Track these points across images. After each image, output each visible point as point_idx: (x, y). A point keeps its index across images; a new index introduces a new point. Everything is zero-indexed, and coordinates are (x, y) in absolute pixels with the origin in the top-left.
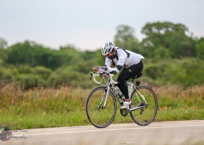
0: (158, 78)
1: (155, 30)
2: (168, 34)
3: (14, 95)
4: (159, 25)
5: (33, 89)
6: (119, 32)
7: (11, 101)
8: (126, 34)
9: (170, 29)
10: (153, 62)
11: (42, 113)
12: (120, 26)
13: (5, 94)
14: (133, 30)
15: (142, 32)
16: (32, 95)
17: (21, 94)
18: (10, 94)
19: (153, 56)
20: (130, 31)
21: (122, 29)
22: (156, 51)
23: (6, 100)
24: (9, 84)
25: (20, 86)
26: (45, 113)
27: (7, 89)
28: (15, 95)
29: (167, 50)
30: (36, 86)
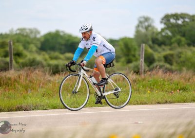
0: (175, 64)
1: (172, 21)
2: (185, 24)
3: (42, 79)
4: (176, 16)
5: (60, 74)
6: (141, 22)
7: (40, 85)
8: (146, 24)
9: (187, 20)
10: (171, 49)
11: (68, 95)
12: (141, 18)
13: (34, 78)
14: (153, 21)
15: (161, 22)
16: (59, 79)
17: (49, 79)
18: (39, 78)
19: (170, 44)
20: (150, 21)
21: (142, 20)
22: (173, 40)
23: (36, 84)
24: (38, 70)
25: (48, 71)
26: (69, 95)
27: (37, 74)
28: (44, 79)
29: (183, 39)
30: (62, 71)
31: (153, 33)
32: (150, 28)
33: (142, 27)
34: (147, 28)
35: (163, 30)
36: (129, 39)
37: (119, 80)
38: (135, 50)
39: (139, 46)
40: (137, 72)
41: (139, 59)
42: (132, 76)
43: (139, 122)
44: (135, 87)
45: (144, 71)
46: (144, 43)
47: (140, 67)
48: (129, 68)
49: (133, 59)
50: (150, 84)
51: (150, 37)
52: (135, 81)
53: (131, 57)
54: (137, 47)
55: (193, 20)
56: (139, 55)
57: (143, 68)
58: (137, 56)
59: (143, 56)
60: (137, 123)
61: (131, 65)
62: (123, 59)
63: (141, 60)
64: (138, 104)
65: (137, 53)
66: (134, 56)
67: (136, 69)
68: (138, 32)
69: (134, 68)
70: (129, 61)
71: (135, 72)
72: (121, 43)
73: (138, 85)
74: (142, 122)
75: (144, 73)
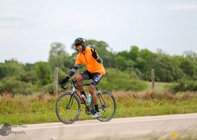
31: (65, 57)
32: (62, 53)
33: (55, 52)
34: (59, 53)
35: (74, 55)
36: (44, 63)
37: (36, 100)
38: (49, 73)
39: (53, 69)
40: (52, 93)
41: (54, 81)
42: (47, 97)
43: (54, 138)
44: (50, 107)
45: (58, 92)
46: (57, 66)
47: (54, 88)
48: (45, 89)
49: (48, 81)
50: (64, 103)
51: (62, 61)
52: (49, 101)
53: (46, 79)
54: (51, 70)
55: (99, 46)
56: (53, 78)
57: (57, 89)
58: (51, 78)
59: (57, 78)
60: (52, 139)
61: (46, 87)
62: (39, 81)
63: (55, 82)
64: (53, 121)
65: (51, 76)
66: (49, 78)
67: (51, 90)
68: (51, 56)
69: (49, 89)
70: (44, 83)
71: (50, 93)
72: (37, 67)
73: (53, 105)
74: (57, 138)
75: (58, 94)
